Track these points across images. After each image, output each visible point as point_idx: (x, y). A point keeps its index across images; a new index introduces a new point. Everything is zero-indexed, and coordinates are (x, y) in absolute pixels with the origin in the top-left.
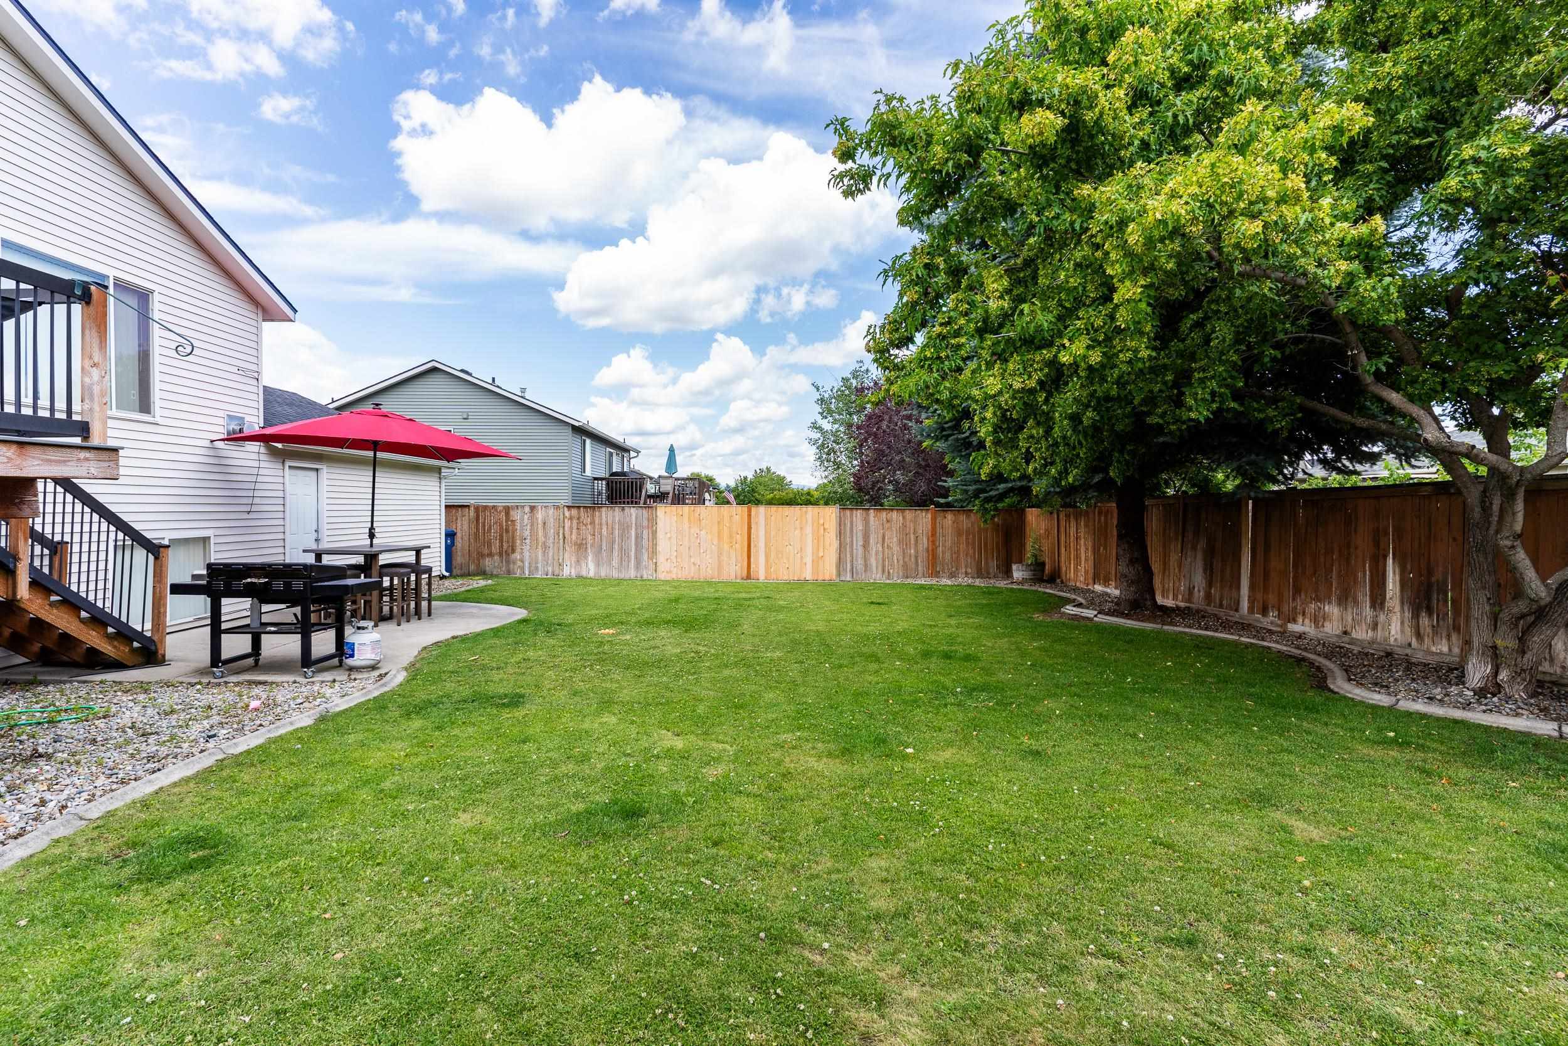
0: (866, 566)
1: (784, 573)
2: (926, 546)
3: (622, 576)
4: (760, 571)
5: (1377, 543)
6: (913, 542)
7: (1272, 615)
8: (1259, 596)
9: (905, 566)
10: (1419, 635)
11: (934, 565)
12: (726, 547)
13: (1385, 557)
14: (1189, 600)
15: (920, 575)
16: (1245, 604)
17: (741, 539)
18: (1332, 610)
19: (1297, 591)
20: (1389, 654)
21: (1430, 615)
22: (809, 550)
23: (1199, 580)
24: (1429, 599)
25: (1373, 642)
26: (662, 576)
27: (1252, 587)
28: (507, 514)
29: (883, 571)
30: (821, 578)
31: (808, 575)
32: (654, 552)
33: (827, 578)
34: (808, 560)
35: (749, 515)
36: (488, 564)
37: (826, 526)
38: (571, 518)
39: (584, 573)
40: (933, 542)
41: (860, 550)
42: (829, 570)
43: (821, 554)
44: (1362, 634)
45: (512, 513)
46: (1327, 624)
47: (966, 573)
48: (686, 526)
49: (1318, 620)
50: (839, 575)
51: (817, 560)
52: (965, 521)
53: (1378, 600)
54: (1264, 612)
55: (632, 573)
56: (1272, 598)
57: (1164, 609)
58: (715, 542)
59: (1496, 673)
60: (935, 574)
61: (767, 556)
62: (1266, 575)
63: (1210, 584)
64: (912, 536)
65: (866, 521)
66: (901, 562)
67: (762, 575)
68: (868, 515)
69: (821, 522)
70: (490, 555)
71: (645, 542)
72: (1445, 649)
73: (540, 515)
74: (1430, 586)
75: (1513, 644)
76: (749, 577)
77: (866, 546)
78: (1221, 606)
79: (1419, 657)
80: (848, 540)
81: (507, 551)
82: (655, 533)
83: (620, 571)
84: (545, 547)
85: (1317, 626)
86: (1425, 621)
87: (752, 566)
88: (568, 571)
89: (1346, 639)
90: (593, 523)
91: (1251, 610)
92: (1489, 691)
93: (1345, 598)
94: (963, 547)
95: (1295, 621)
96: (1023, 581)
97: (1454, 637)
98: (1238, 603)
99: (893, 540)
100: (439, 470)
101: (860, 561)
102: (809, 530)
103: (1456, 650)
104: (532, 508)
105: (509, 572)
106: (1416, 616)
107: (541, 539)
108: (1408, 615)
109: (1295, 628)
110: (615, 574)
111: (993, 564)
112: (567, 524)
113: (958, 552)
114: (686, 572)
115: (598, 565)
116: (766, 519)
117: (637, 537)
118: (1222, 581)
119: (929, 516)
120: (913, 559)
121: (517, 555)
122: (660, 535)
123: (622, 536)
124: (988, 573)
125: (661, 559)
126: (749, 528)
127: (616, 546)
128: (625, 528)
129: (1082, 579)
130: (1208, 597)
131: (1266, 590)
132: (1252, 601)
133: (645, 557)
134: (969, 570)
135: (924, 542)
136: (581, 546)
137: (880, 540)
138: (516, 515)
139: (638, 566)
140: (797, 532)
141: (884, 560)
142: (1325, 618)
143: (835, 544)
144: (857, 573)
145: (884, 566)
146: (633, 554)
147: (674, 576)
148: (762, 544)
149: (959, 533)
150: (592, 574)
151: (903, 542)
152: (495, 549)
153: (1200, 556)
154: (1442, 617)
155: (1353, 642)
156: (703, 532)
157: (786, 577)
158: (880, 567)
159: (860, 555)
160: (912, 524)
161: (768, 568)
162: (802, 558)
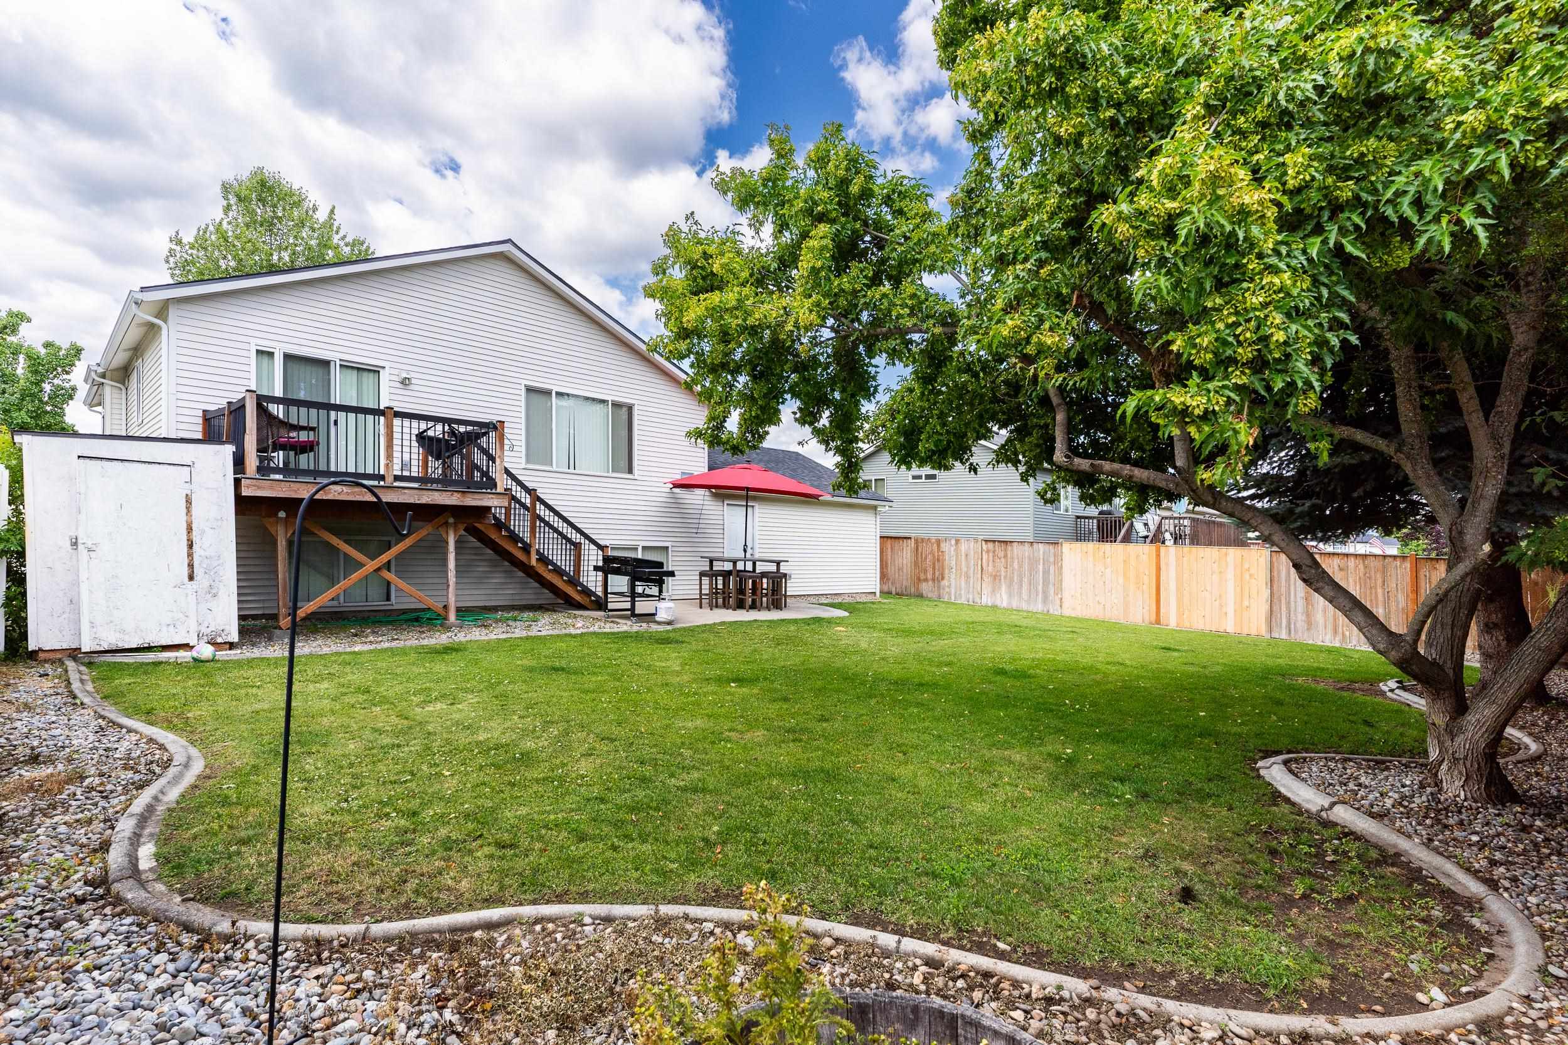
0: (1309, 624)
1: (1201, 622)
3: (1031, 608)
4: (1171, 619)
6: (1381, 597)
12: (1132, 587)
17: (1149, 581)
22: (1231, 598)
26: (1067, 612)
28: (939, 546)
29: (1335, 633)
30: (1245, 632)
31: (1229, 626)
32: (1059, 589)
33: (1254, 632)
34: (1230, 609)
35: (1158, 556)
36: (925, 588)
37: (1252, 571)
38: (988, 551)
39: (998, 603)
40: (1415, 600)
41: (1301, 602)
42: (1257, 624)
43: (1246, 603)
45: (943, 545)
48: (1091, 563)
50: (1270, 631)
51: (1242, 610)
55: (1040, 607)
58: (1121, 580)
61: (1179, 604)
64: (1380, 588)
67: (1173, 621)
69: (1246, 565)
70: (926, 580)
71: (1051, 577)
73: (963, 547)
76: (1158, 622)
77: (1308, 600)
80: (1283, 590)
81: (938, 579)
82: (1060, 570)
83: (1028, 602)
84: (968, 577)
87: (1162, 610)
88: (986, 600)
90: (1005, 556)
100: (875, 508)
101: (1301, 617)
102: (1230, 575)
104: (957, 541)
105: (939, 597)
107: (964, 569)
110: (1024, 606)
112: (985, 556)
114: (1091, 610)
115: (1010, 595)
116: (1177, 559)
117: (1044, 572)
119: (1407, 565)
121: (945, 583)
122: (1066, 571)
123: (1031, 570)
125: (1066, 595)
126: (1158, 569)
127: (1026, 580)
128: (1033, 562)
133: (1052, 592)
135: (1400, 600)
136: (995, 577)
138: (945, 546)
139: (1045, 599)
140: (1216, 577)
143: (1265, 594)
144: (1296, 632)
145: (1335, 628)
146: (1040, 588)
147: (1080, 611)
148: (1173, 586)
150: (1005, 604)
152: (929, 576)
156: (1108, 571)
157: (1201, 627)
158: (1330, 627)
159: (1300, 609)
160: (1379, 576)
161: (1180, 615)
162: (1221, 606)
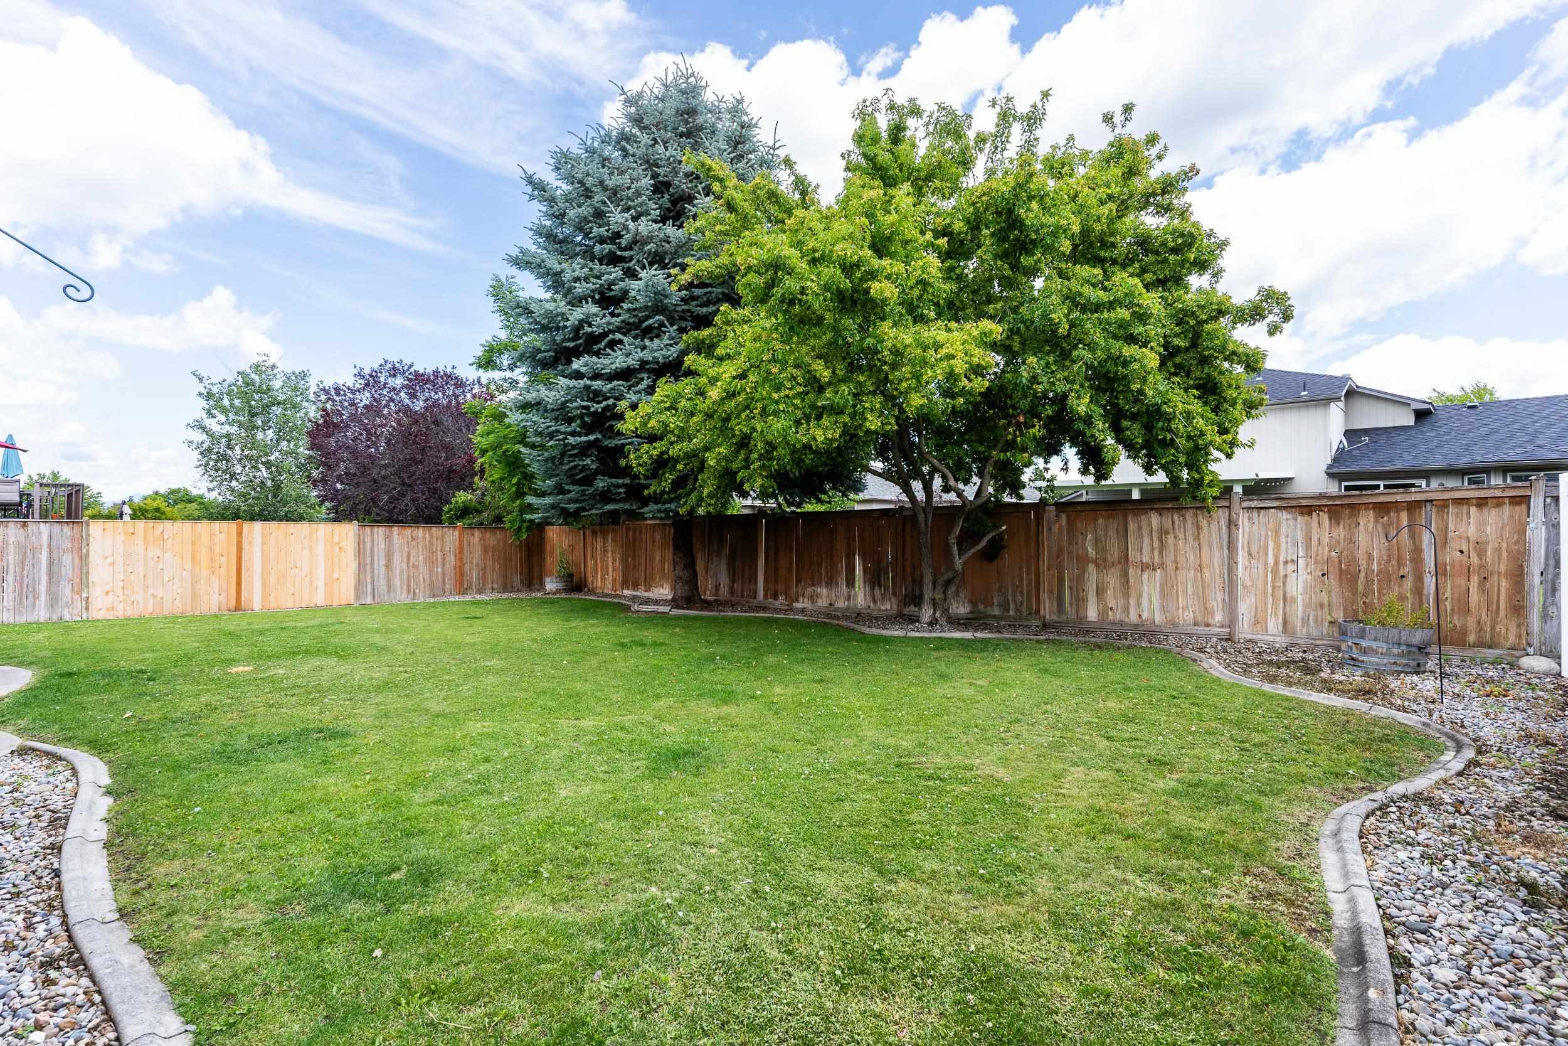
0: (389, 587)
1: (287, 599)
2: (453, 563)
3: (22, 619)
4: (255, 598)
5: (849, 546)
6: (440, 559)
7: (781, 599)
8: (771, 586)
9: (432, 584)
10: (874, 601)
11: (461, 584)
12: (204, 572)
13: (854, 555)
14: (716, 594)
15: (447, 593)
16: (761, 593)
17: (227, 562)
18: (823, 591)
19: (799, 580)
20: (859, 614)
21: (880, 587)
22: (321, 573)
23: (724, 578)
24: (879, 577)
25: (848, 608)
26: (98, 612)
27: (766, 581)
29: (409, 591)
30: (336, 603)
31: (320, 600)
32: (82, 585)
33: (343, 602)
34: (320, 584)
35: (240, 534)
37: (343, 544)
40: (461, 559)
41: (383, 569)
42: (346, 592)
43: (336, 576)
44: (841, 604)
46: (819, 600)
47: (493, 589)
48: (140, 548)
49: (813, 598)
50: (358, 597)
51: (331, 583)
52: (492, 539)
53: (850, 582)
54: (775, 597)
55: (42, 614)
56: (781, 587)
57: (705, 601)
58: (188, 565)
59: (934, 613)
60: (463, 591)
61: (265, 584)
62: (776, 570)
63: (733, 581)
64: (439, 554)
65: (388, 538)
66: (428, 581)
67: (257, 605)
68: (391, 532)
69: (336, 540)
71: (66, 571)
72: (889, 607)
74: (880, 570)
75: (941, 596)
76: (238, 608)
77: (388, 566)
78: (742, 596)
79: (875, 614)
80: (368, 560)
82: (84, 559)
83: (18, 613)
85: (813, 603)
86: (877, 592)
87: (244, 594)
89: (832, 608)
91: (766, 596)
92: (933, 623)
93: (831, 582)
94: (489, 563)
95: (797, 601)
96: (558, 591)
97: (893, 600)
98: (755, 592)
99: (418, 556)
101: (383, 582)
102: (320, 549)
103: (895, 607)
106: (872, 589)
108: (868, 589)
109: (798, 605)
111: (517, 579)
113: (485, 567)
114: (139, 604)
116: (263, 537)
117: (50, 564)
118: (743, 577)
119: (457, 533)
120: (440, 578)
122: (95, 559)
124: (513, 587)
125: (97, 592)
126: (239, 549)
128: (27, 554)
129: (610, 586)
130: (732, 591)
131: (776, 581)
132: (766, 590)
133: (67, 591)
134: (495, 586)
135: (452, 559)
137: (405, 559)
139: (54, 602)
140: (306, 553)
141: (409, 580)
142: (818, 596)
143: (354, 565)
144: (379, 595)
145: (409, 586)
146: (43, 588)
147: (120, 614)
148: (257, 567)
149: (485, 550)
151: (430, 561)
153: (724, 561)
154: (886, 588)
155: (836, 610)
156: (168, 555)
157: (290, 605)
158: (405, 587)
159: (382, 576)
160: (439, 542)
161: (265, 596)
162: (311, 582)
